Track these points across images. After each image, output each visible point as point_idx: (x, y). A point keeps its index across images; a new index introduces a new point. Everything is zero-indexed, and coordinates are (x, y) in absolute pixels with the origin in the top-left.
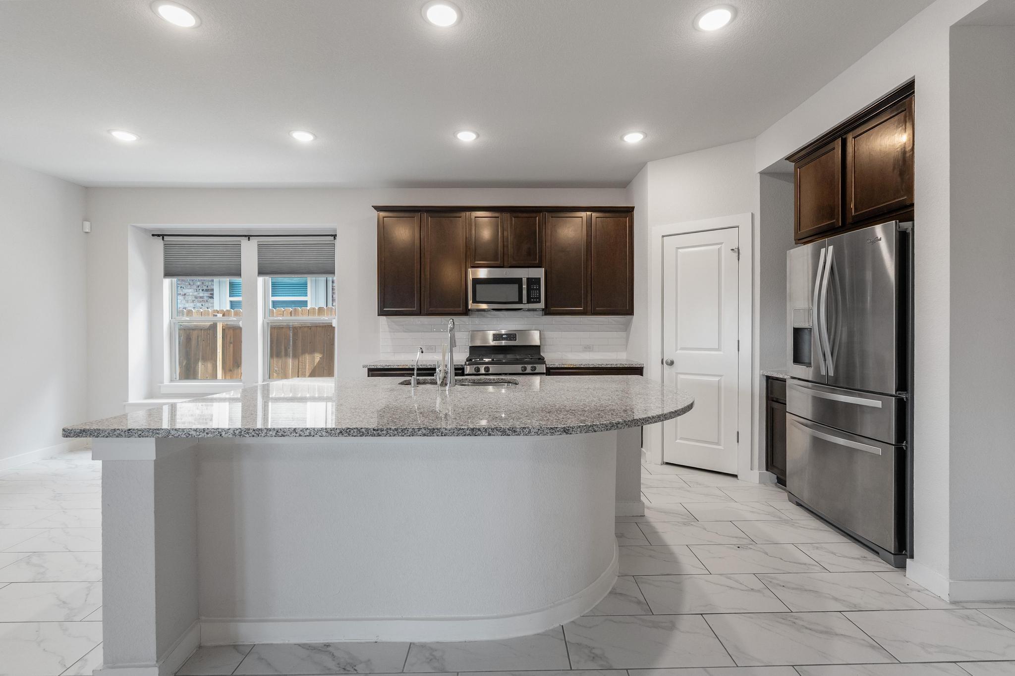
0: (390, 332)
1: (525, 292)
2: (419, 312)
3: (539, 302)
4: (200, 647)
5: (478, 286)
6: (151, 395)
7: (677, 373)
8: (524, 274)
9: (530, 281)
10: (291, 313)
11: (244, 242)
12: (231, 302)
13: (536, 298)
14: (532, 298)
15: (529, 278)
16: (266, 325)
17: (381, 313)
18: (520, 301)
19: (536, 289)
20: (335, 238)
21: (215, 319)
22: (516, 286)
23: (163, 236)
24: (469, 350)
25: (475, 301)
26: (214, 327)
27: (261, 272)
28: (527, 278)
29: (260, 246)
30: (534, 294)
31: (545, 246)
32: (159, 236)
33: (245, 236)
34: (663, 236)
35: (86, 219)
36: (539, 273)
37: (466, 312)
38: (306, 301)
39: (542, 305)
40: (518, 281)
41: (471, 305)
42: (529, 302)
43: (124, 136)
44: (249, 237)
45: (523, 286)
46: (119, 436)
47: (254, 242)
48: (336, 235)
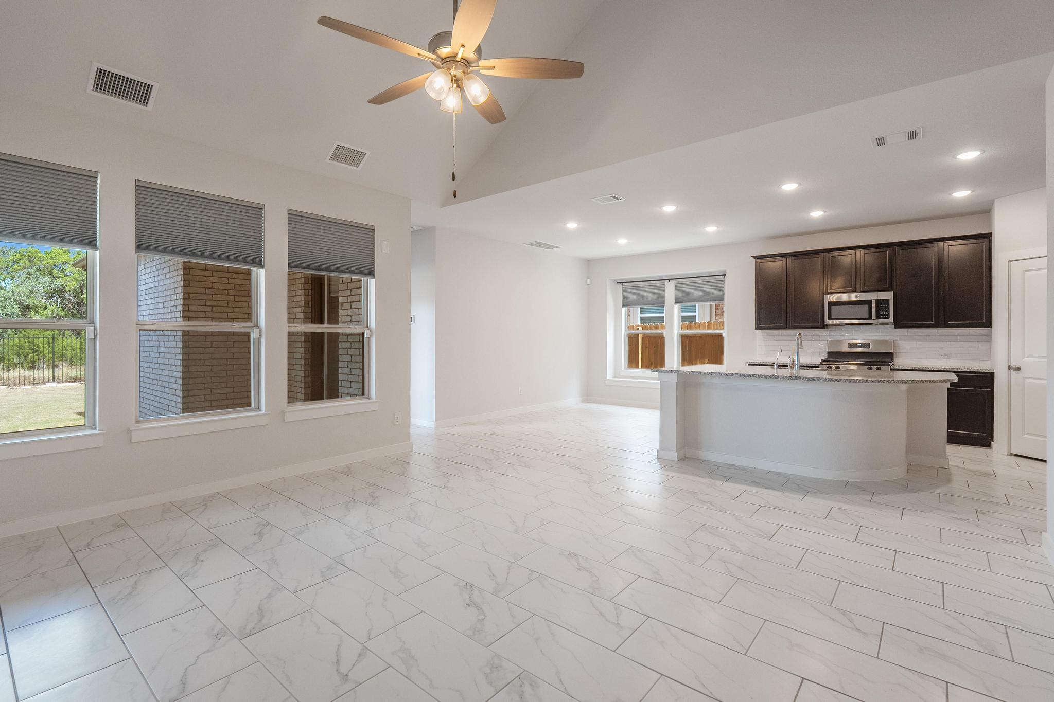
0: (764, 340)
1: (874, 310)
2: (785, 327)
3: (888, 318)
4: (686, 457)
5: (833, 308)
6: (615, 377)
7: (1024, 378)
8: (873, 296)
9: (878, 302)
10: (687, 326)
11: (666, 283)
12: (641, 317)
13: (885, 315)
14: (881, 315)
15: (878, 300)
16: (679, 335)
17: (758, 327)
18: (870, 318)
19: (885, 308)
20: (724, 277)
21: (637, 332)
22: (867, 306)
23: (622, 283)
24: (827, 355)
25: (830, 318)
26: (637, 335)
27: (676, 302)
28: (876, 300)
29: (676, 285)
30: (882, 312)
31: (895, 274)
32: (620, 283)
33: (668, 280)
34: (1010, 261)
35: (588, 278)
36: (889, 295)
37: (824, 326)
38: (695, 316)
39: (891, 320)
40: (869, 303)
41: (827, 321)
42: (878, 317)
43: (622, 241)
44: (669, 280)
45: (873, 305)
46: (668, 372)
47: (673, 282)
48: (725, 275)
